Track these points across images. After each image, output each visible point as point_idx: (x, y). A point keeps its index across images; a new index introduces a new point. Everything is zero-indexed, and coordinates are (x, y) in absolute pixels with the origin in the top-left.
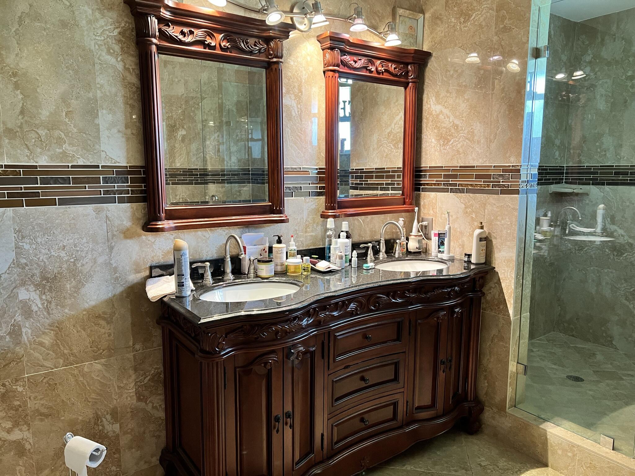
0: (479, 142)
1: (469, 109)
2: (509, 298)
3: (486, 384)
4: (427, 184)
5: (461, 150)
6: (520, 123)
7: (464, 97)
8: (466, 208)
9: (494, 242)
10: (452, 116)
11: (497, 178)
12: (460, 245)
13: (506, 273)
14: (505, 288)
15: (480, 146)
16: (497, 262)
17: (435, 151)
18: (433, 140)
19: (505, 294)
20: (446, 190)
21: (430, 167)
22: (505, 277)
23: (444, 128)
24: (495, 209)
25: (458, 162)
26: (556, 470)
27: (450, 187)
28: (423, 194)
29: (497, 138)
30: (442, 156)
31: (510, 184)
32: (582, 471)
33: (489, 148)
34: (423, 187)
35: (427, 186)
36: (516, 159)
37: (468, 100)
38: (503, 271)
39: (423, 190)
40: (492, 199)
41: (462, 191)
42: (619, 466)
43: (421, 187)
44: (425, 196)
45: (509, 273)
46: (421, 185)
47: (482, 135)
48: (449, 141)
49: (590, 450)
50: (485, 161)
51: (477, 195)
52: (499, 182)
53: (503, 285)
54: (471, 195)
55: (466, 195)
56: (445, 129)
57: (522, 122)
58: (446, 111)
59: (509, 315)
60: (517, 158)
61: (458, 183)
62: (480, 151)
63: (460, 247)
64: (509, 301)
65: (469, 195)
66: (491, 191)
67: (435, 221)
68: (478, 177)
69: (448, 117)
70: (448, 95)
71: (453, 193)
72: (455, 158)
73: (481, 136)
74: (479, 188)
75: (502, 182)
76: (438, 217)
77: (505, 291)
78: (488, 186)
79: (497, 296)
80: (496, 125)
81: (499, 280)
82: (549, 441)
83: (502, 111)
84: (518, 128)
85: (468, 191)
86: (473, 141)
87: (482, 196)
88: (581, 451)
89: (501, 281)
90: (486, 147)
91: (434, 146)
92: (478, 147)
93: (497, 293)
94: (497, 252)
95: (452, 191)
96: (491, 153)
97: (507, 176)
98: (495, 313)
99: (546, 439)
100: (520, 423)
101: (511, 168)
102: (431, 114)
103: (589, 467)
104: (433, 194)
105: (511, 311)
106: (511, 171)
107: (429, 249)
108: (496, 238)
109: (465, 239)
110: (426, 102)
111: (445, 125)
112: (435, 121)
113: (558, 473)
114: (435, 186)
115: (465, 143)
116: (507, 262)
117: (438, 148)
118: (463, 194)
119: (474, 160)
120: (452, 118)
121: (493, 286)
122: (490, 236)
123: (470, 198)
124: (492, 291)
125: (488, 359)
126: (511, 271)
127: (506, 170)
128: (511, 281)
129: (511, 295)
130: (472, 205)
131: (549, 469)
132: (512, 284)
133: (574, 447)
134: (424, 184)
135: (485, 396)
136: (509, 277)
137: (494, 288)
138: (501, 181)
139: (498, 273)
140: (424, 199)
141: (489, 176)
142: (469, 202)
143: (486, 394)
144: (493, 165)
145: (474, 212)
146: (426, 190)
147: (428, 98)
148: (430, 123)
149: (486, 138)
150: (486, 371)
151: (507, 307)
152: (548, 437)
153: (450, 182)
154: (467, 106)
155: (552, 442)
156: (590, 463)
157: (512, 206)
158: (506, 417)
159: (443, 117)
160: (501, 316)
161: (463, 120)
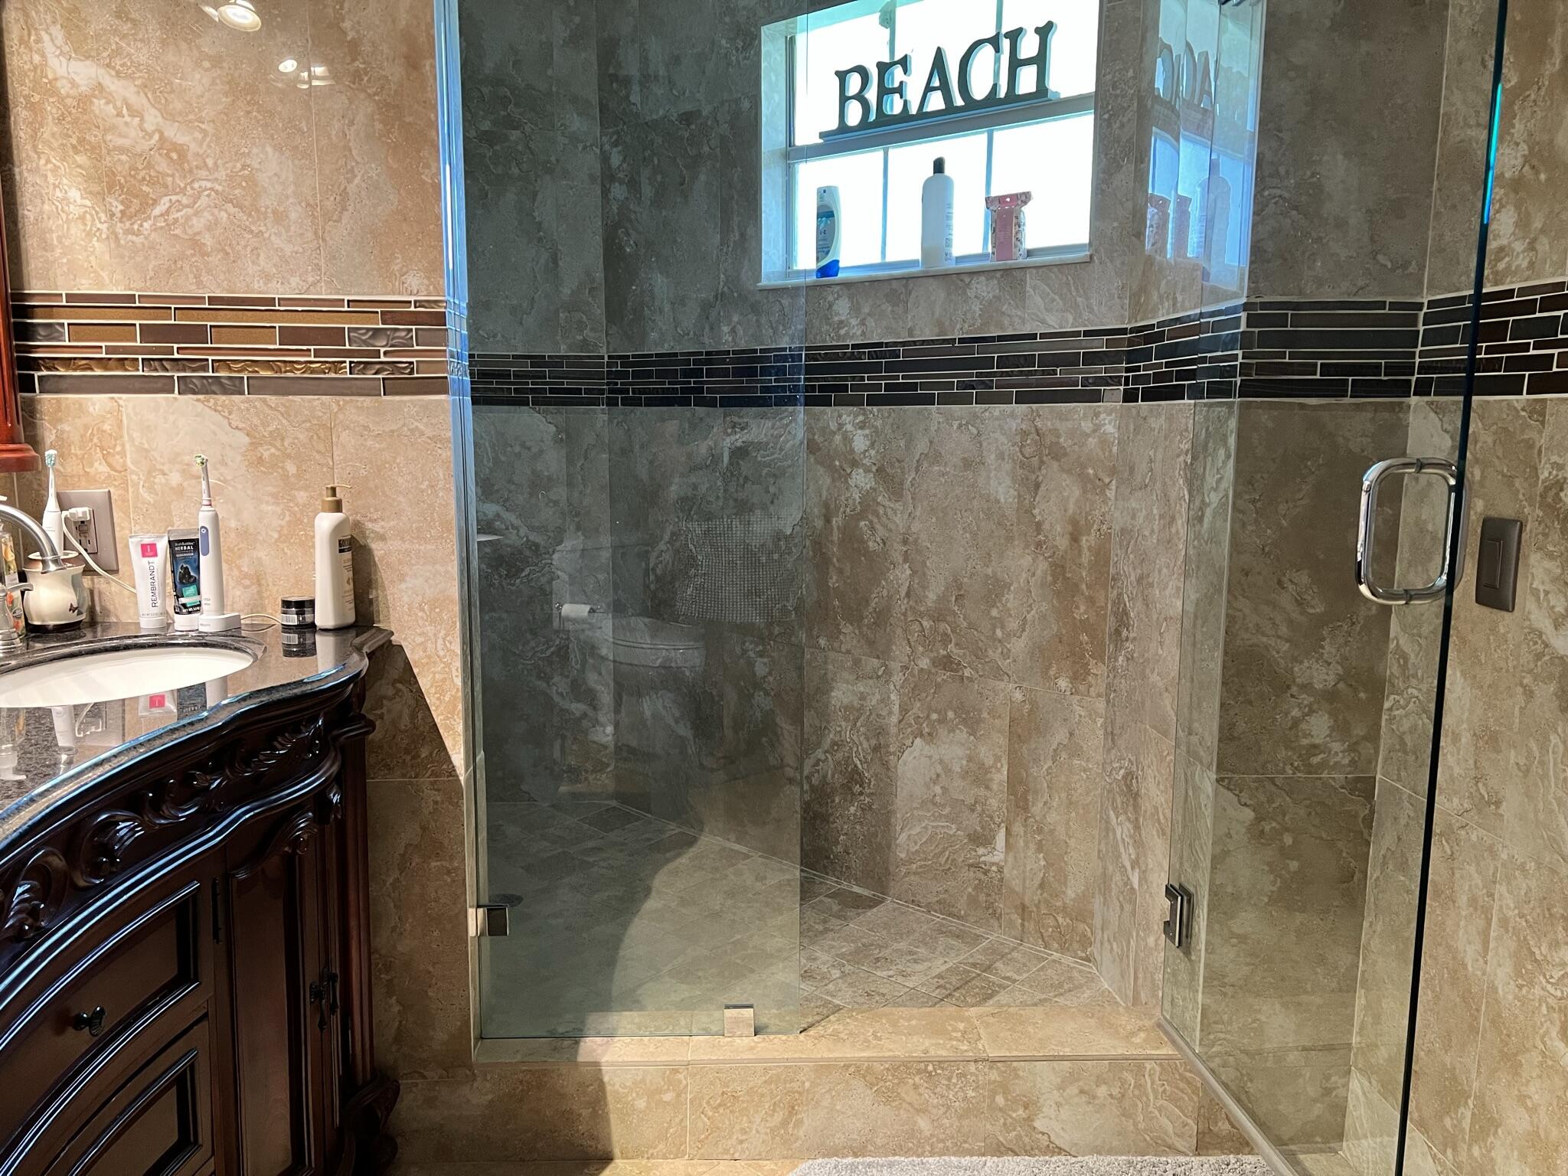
0: (280, 217)
1: (226, 95)
2: (447, 718)
3: (396, 1009)
4: (67, 362)
5: (208, 240)
6: (427, 166)
7: (198, 47)
8: (254, 445)
9: (378, 549)
10: (153, 111)
11: (366, 343)
12: (246, 576)
13: (429, 645)
14: (433, 690)
15: (288, 231)
16: (394, 615)
17: (89, 235)
18: (74, 194)
19: (432, 709)
20: (159, 385)
21: (70, 297)
22: (429, 657)
23: (122, 150)
24: (369, 443)
25: (199, 284)
26: (637, 1157)
27: (176, 375)
28: (46, 401)
29: (351, 209)
30: (122, 257)
31: (414, 360)
32: (704, 1123)
33: (324, 240)
34: (45, 373)
35: (68, 368)
36: (426, 282)
37: (217, 61)
38: (419, 640)
39: (47, 387)
40: (355, 410)
41: (233, 387)
42: (791, 1067)
43: (37, 374)
44: (59, 410)
45: (440, 641)
46: (35, 364)
47: (290, 191)
48: (151, 203)
49: (718, 1062)
50: (314, 284)
51: (297, 398)
52: (377, 354)
53: (424, 682)
54: (272, 399)
55: (248, 401)
56: (124, 158)
57: (434, 165)
58: (120, 88)
59: (452, 772)
60: (428, 278)
61: (210, 358)
62: (288, 249)
63: (247, 582)
64: (449, 728)
65: (265, 401)
66: (347, 383)
67: (125, 500)
68: (290, 336)
69: (134, 112)
70: (126, 28)
71: (194, 393)
72: (187, 268)
73: (287, 197)
74: (298, 374)
75: (385, 353)
76: (136, 485)
77: (431, 700)
78: (336, 367)
79: (405, 722)
80: (342, 162)
81: (408, 667)
82: (608, 1088)
83: (360, 118)
84: (424, 183)
85: (259, 386)
86: (258, 211)
87: (316, 403)
88: (695, 1075)
89: (416, 671)
90: (310, 235)
91: (82, 218)
92: (278, 234)
93: (406, 712)
94: (392, 582)
95: (187, 387)
96: (334, 258)
97: (403, 334)
98: (404, 776)
99: (602, 1086)
100: (521, 1076)
101: (412, 309)
102: (55, 92)
103: (720, 1105)
104: (98, 402)
105: (458, 757)
106: (415, 319)
107: (103, 608)
108: (383, 538)
109: (262, 554)
110: (21, 41)
111: (126, 142)
112: (75, 121)
113: (644, 1161)
114: (106, 369)
115: (224, 215)
116: (432, 610)
117: (104, 227)
118: (236, 398)
119: (267, 278)
120: (153, 119)
121: (390, 692)
122: (363, 533)
123: (267, 411)
124: (384, 710)
125: (394, 929)
126: (447, 635)
127: (395, 314)
128: (448, 665)
129: (455, 707)
130: (279, 436)
131: (619, 1163)
132: (455, 673)
133: (677, 1071)
134: (51, 363)
135: (394, 1048)
136: (441, 653)
137: (391, 699)
138: (382, 350)
139: (401, 646)
140: (60, 420)
141: (336, 335)
142: (265, 424)
143: (398, 1039)
144: (347, 298)
145: (289, 456)
146: (64, 384)
147: (29, 27)
148: (49, 129)
149: (308, 205)
150: (388, 967)
151: (445, 748)
152: (606, 1079)
153: (176, 356)
154: (213, 83)
155: (617, 1087)
156: (723, 1093)
157: (429, 432)
158: (474, 1080)
159: (110, 110)
160: (425, 780)
161: (203, 131)
